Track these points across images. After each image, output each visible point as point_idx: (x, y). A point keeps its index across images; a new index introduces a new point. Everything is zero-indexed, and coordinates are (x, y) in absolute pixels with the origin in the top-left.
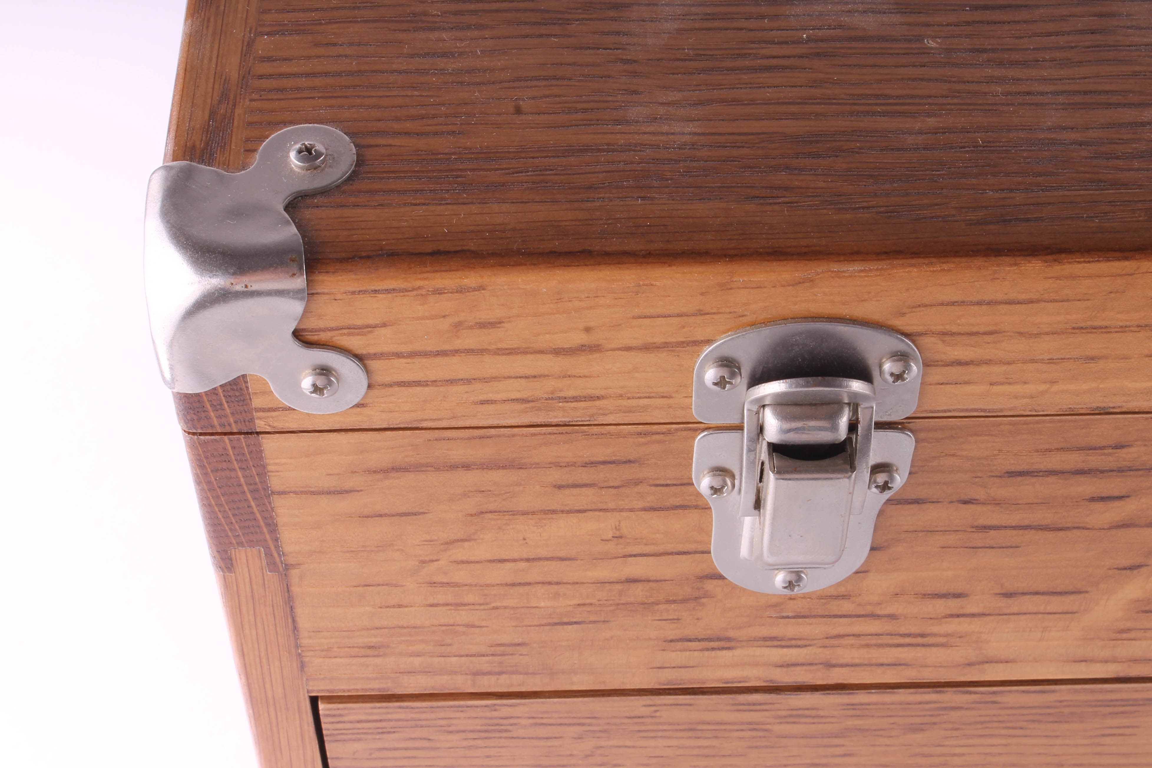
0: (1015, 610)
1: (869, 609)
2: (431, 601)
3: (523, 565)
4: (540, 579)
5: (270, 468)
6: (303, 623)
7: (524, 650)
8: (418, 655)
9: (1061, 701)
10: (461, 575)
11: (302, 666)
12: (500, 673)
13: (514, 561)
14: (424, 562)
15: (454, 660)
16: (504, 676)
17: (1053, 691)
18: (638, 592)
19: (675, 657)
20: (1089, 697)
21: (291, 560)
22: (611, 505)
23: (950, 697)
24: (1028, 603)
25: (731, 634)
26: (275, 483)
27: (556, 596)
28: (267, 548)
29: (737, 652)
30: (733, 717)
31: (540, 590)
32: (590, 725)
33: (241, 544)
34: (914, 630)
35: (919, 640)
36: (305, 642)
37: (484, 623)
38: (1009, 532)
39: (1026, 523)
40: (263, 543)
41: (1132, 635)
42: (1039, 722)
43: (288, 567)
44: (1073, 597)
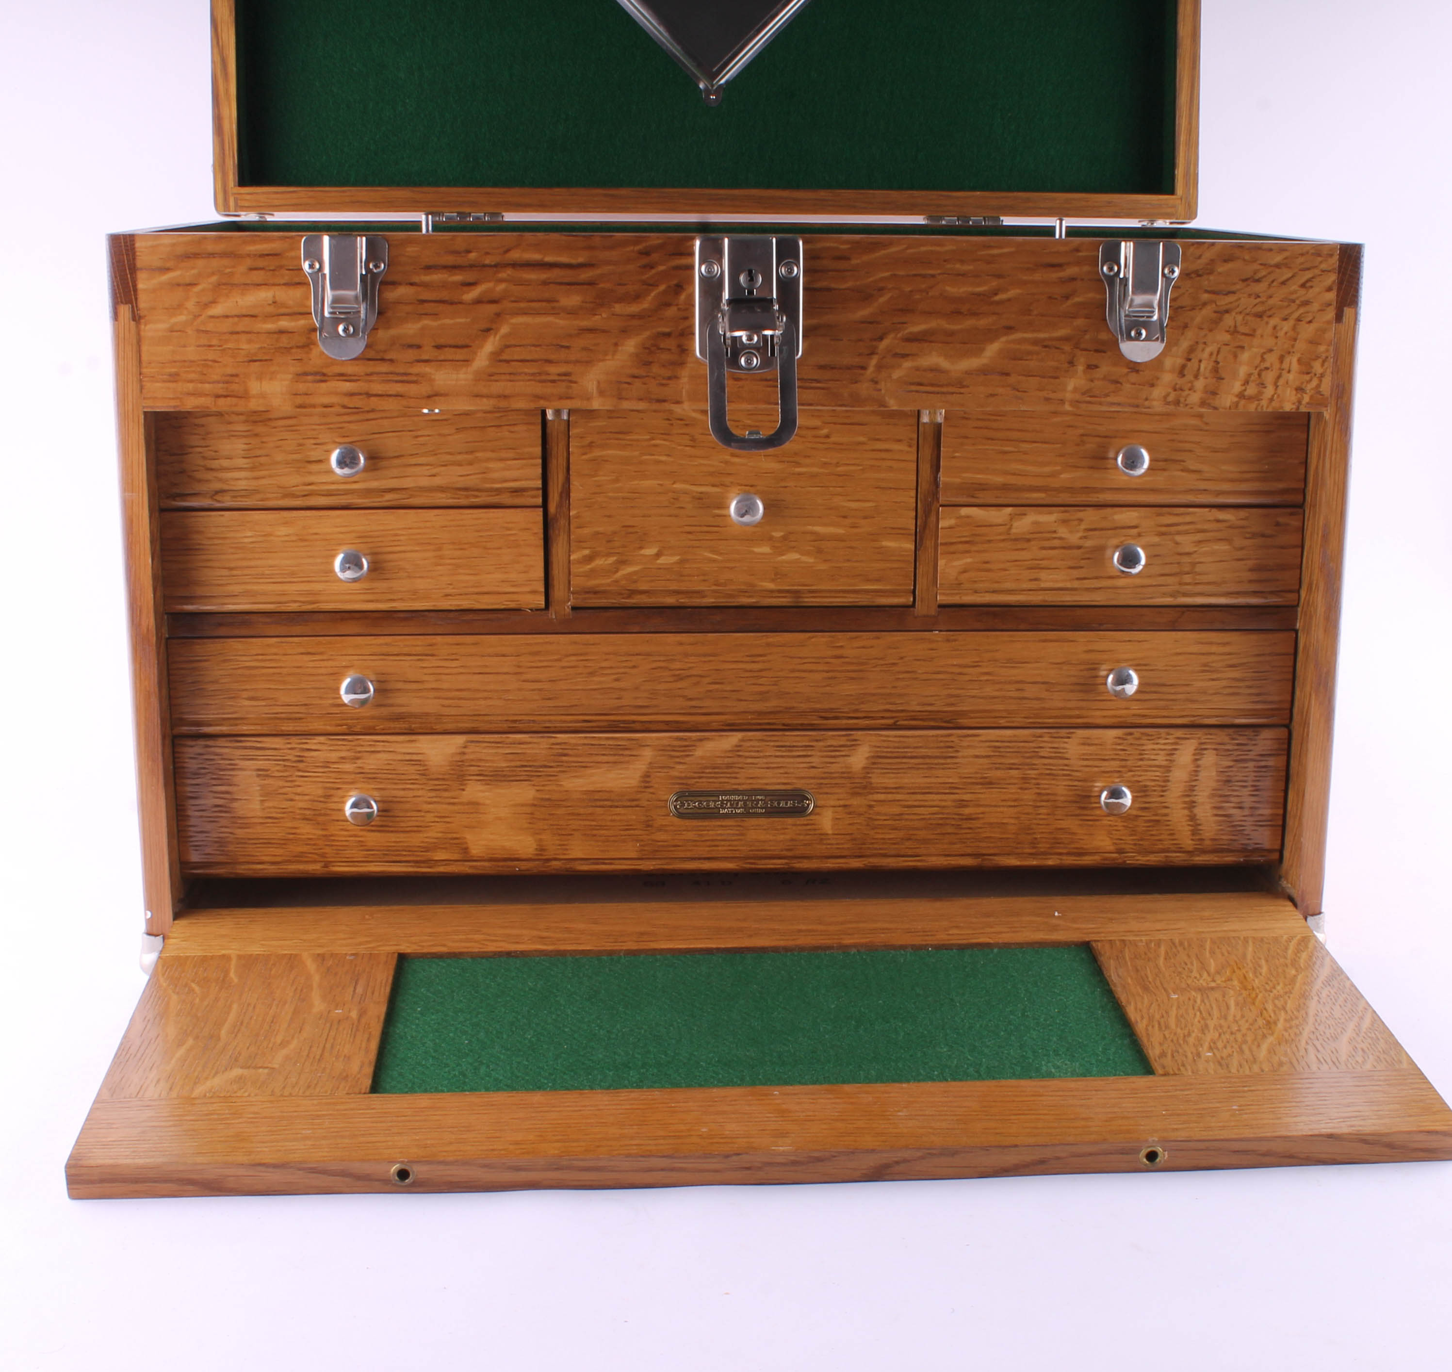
0: (442, 358)
2: (198, 343)
3: (236, 319)
4: (243, 329)
5: (138, 254)
6: (145, 358)
7: (236, 380)
8: (191, 381)
10: (210, 327)
11: (142, 388)
13: (232, 317)
14: (195, 316)
15: (207, 386)
16: (229, 399)
18: (284, 341)
19: (302, 387)
21: (142, 313)
22: (271, 282)
24: (448, 354)
25: (325, 371)
26: (139, 264)
27: (250, 341)
28: (133, 307)
29: (328, 384)
31: (244, 337)
33: (122, 302)
34: (402, 371)
35: (405, 378)
36: (144, 370)
37: (220, 360)
38: (432, 304)
39: (438, 299)
40: (131, 302)
43: (140, 317)
44: (466, 350)
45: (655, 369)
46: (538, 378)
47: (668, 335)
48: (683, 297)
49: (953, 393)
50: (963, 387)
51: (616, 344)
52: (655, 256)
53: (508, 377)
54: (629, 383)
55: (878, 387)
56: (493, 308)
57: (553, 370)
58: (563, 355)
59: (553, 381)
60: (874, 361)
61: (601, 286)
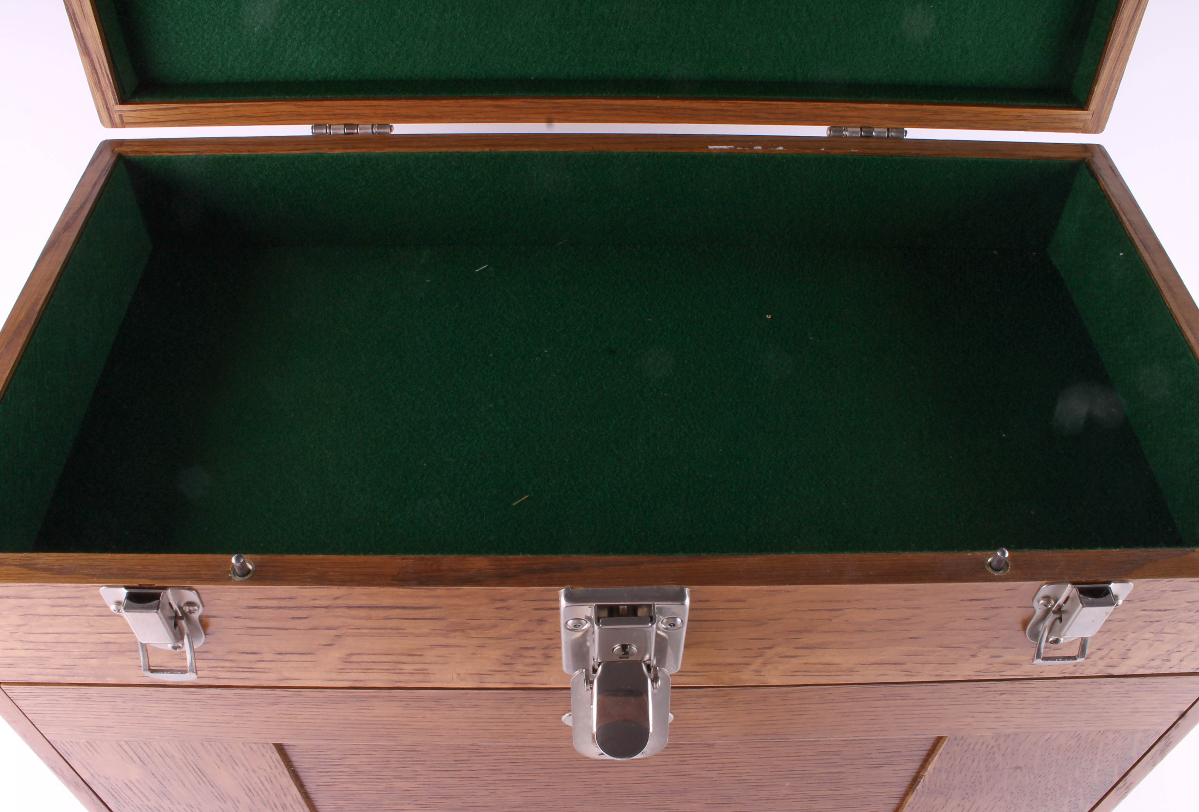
0: (286, 659)
1: (220, 657)
2: (24, 648)
9: (332, 696)
12: (74, 676)
17: (325, 692)
18: (112, 647)
20: (343, 694)
23: (278, 692)
27: (78, 647)
30: (186, 697)
31: (71, 645)
32: (125, 697)
37: (53, 657)
39: (269, 626)
41: (347, 671)
42: (327, 703)
44: (309, 656)
45: (519, 667)
46: (392, 671)
47: (533, 648)
48: (547, 627)
49: (840, 675)
50: (852, 672)
51: (473, 654)
52: (512, 602)
53: (360, 671)
54: (491, 675)
55: (763, 674)
56: (334, 632)
57: (408, 668)
58: (416, 659)
59: (412, 673)
60: (760, 660)
61: (451, 620)
